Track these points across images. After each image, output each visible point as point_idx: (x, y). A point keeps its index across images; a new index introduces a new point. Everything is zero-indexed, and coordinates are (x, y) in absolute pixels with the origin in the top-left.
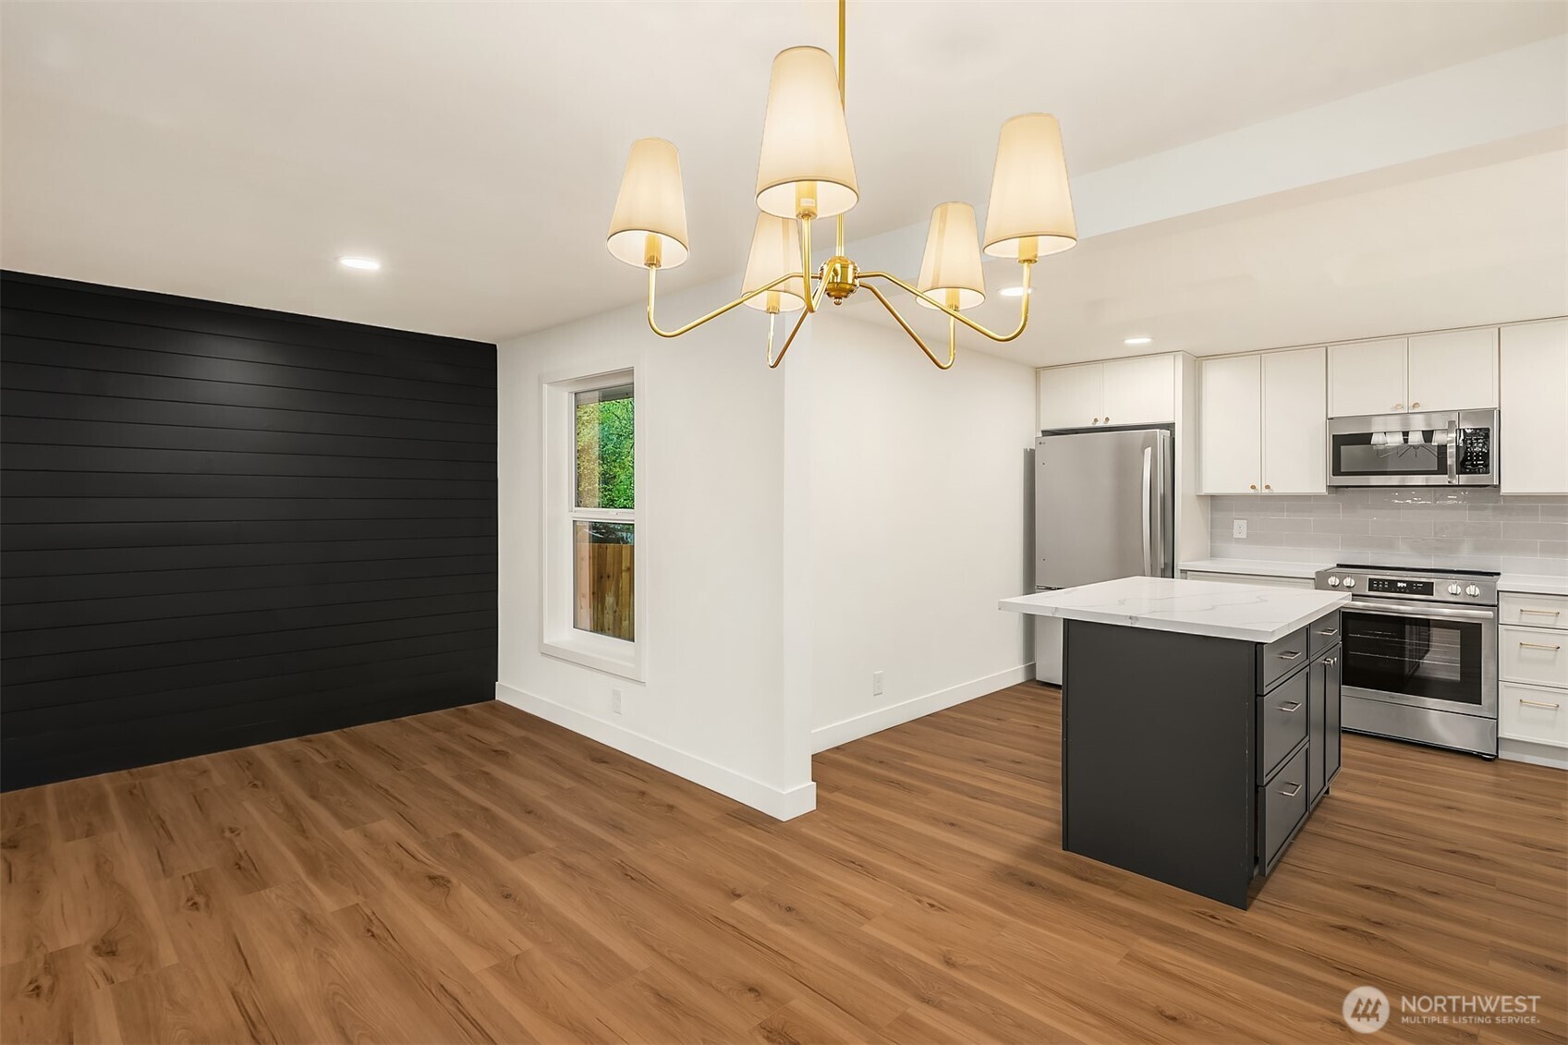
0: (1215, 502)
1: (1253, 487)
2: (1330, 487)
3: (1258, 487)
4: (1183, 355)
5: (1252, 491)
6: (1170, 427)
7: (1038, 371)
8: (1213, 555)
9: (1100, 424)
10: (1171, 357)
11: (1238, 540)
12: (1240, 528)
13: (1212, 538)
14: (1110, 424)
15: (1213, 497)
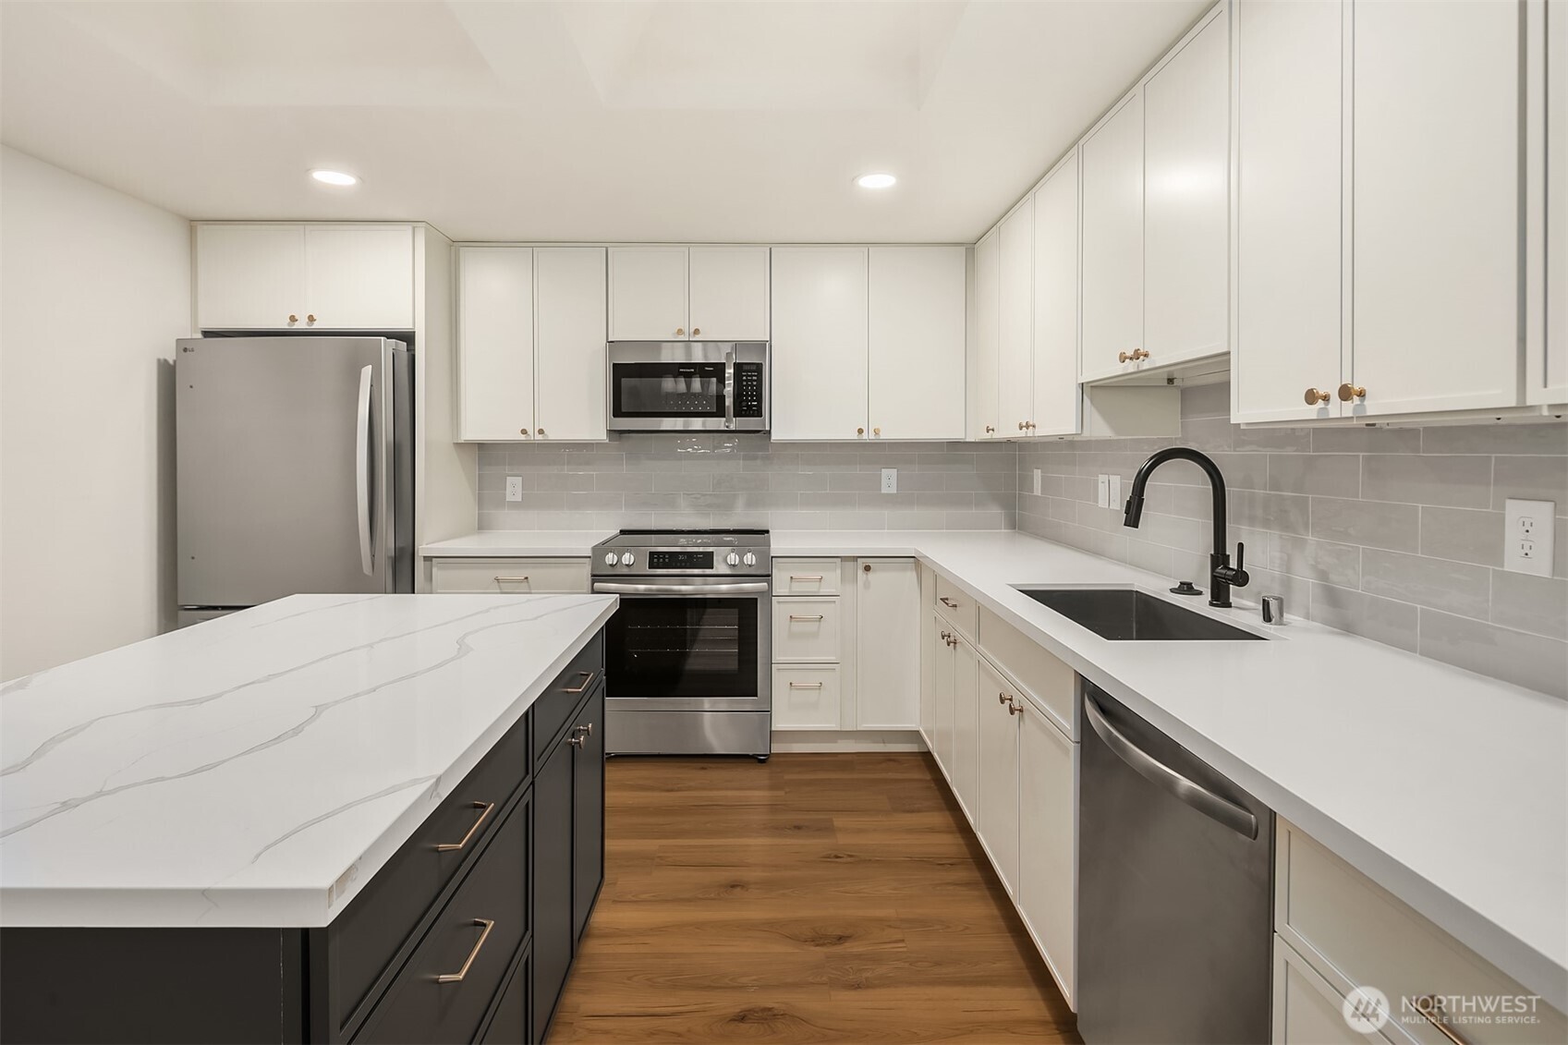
0: (484, 453)
1: (524, 432)
2: (611, 432)
3: (530, 432)
4: (427, 230)
5: (523, 437)
6: (408, 338)
7: (193, 226)
8: (482, 526)
9: (302, 325)
10: (408, 229)
11: (514, 505)
12: (514, 487)
13: (481, 502)
14: (317, 326)
15: (481, 446)
